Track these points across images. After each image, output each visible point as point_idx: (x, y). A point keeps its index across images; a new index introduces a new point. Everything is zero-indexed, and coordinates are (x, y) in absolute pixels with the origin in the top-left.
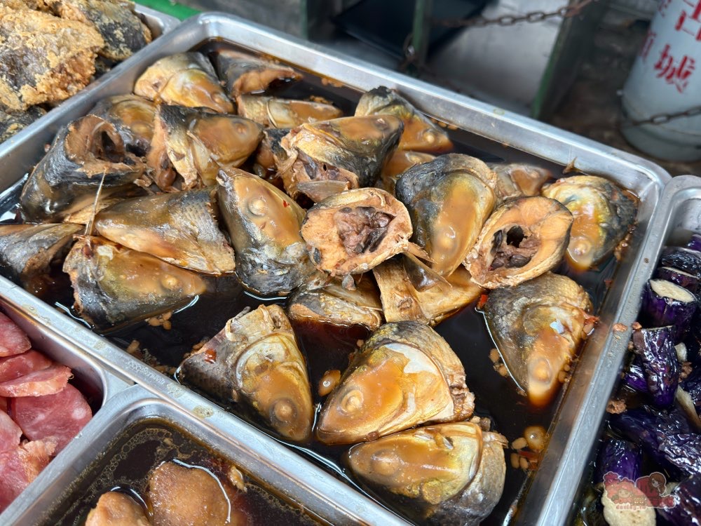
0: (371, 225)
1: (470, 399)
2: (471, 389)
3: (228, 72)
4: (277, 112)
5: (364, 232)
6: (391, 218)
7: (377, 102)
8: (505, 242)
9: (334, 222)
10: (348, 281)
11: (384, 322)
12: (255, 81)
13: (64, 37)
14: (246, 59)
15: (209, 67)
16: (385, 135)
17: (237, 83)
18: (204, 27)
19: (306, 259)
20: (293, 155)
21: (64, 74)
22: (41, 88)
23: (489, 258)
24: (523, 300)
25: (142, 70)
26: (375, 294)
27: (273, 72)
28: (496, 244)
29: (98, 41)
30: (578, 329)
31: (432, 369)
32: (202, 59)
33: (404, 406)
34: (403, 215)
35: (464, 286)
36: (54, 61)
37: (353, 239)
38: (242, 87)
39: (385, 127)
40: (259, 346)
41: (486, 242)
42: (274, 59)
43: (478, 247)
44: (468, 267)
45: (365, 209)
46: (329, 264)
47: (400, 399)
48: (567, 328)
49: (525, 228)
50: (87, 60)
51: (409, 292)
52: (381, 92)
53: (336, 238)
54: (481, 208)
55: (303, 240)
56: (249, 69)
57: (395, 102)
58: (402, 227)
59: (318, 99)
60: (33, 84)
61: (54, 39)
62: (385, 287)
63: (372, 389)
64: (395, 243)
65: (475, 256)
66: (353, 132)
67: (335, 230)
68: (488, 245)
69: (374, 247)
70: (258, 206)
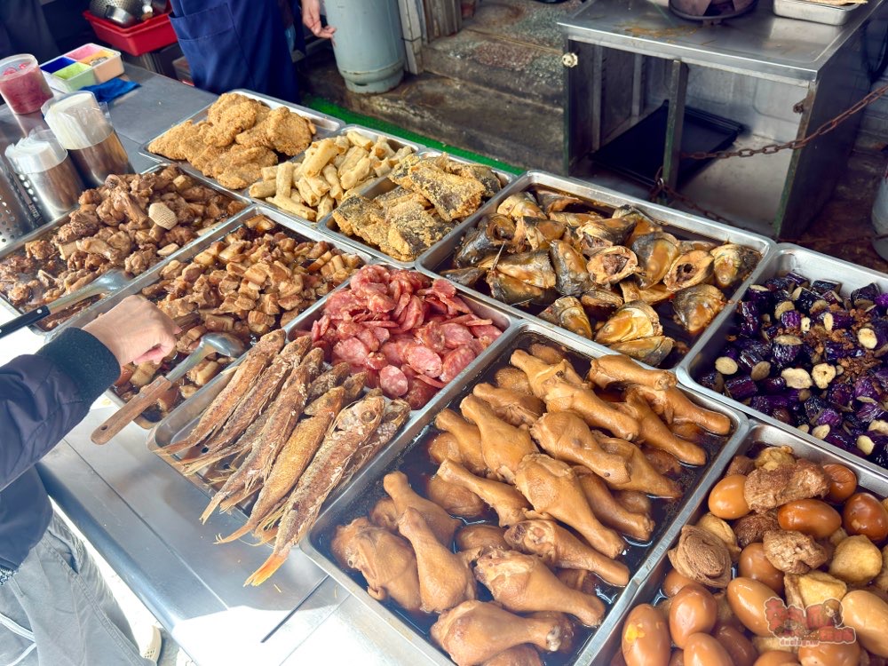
0: (619, 262)
1: (661, 328)
2: (661, 324)
3: (545, 202)
4: (571, 219)
5: (616, 266)
6: (628, 259)
7: (624, 212)
8: (683, 271)
9: (602, 262)
10: (608, 286)
11: (624, 302)
12: (558, 205)
13: (469, 187)
14: (553, 195)
15: (533, 199)
16: (627, 226)
17: (550, 206)
18: (530, 178)
19: (588, 279)
20: (581, 236)
21: (468, 204)
22: (459, 211)
23: (675, 278)
24: (689, 294)
25: (501, 201)
26: (620, 293)
27: (568, 200)
28: (679, 271)
29: (483, 188)
30: (716, 307)
31: (645, 316)
32: (530, 195)
33: (631, 330)
34: (633, 257)
35: (664, 292)
36: (465, 199)
37: (611, 269)
38: (552, 209)
39: (627, 222)
40: (569, 310)
41: (673, 270)
42: (567, 193)
43: (669, 273)
44: (665, 282)
45: (616, 255)
46: (599, 280)
47: (629, 328)
48: (710, 306)
49: (693, 264)
50: (478, 197)
51: (636, 292)
52: (626, 207)
53: (602, 269)
54: (671, 255)
55: (587, 272)
56: (556, 200)
57: (633, 212)
58: (633, 262)
59: (592, 213)
60: (455, 209)
61: (464, 188)
62: (625, 290)
63: (618, 323)
64: (630, 268)
65: (668, 277)
66: (611, 224)
67: (602, 265)
68: (675, 272)
69: (620, 271)
70: (568, 255)
